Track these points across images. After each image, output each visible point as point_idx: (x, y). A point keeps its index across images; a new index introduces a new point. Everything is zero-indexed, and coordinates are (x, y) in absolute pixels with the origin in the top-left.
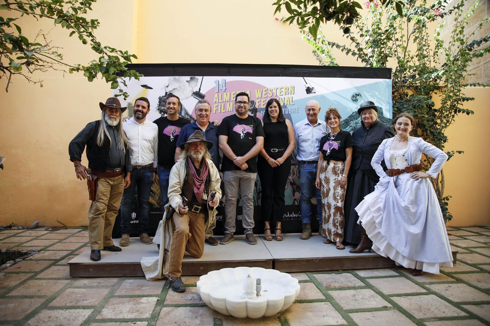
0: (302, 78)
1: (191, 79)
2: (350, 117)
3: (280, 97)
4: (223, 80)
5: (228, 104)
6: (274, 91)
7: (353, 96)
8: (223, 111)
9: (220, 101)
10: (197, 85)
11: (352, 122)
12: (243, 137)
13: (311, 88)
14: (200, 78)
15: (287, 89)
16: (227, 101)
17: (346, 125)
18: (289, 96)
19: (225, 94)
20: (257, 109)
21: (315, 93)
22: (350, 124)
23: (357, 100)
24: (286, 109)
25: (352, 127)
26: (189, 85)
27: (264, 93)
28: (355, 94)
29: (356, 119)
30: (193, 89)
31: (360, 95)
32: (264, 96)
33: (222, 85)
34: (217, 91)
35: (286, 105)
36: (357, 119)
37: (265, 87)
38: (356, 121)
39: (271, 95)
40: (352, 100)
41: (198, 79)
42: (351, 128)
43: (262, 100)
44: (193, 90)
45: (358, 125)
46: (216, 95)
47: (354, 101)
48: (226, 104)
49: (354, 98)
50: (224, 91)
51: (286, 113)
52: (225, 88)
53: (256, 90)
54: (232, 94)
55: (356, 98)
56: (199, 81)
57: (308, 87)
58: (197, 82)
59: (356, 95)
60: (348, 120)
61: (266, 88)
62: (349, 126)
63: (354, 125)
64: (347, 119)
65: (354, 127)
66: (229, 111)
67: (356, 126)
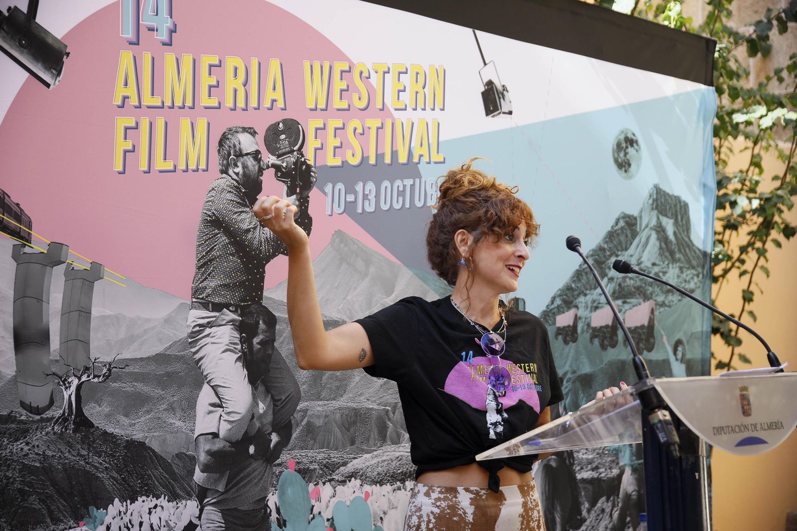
2: (610, 236)
3: (397, 114)
5: (185, 123)
6: (375, 80)
7: (619, 146)
8: (160, 164)
9: (148, 100)
13: (500, 88)
15: (421, 78)
16: (178, 102)
18: (429, 115)
19: (170, 59)
20: (309, 167)
21: (510, 113)
23: (630, 165)
24: (417, 181)
27: (339, 85)
28: (622, 137)
29: (624, 246)
31: (637, 143)
32: (336, 103)
34: (130, 35)
35: (416, 160)
37: (342, 57)
38: (626, 255)
39: (364, 103)
40: (616, 160)
43: (332, 124)
46: (126, 58)
47: (620, 165)
48: (178, 125)
49: (622, 155)
50: (165, 37)
51: (419, 204)
52: (169, 24)
53: (307, 65)
54: (204, 69)
55: (626, 154)
57: (490, 84)
59: (626, 139)
60: (604, 250)
66: (192, 166)
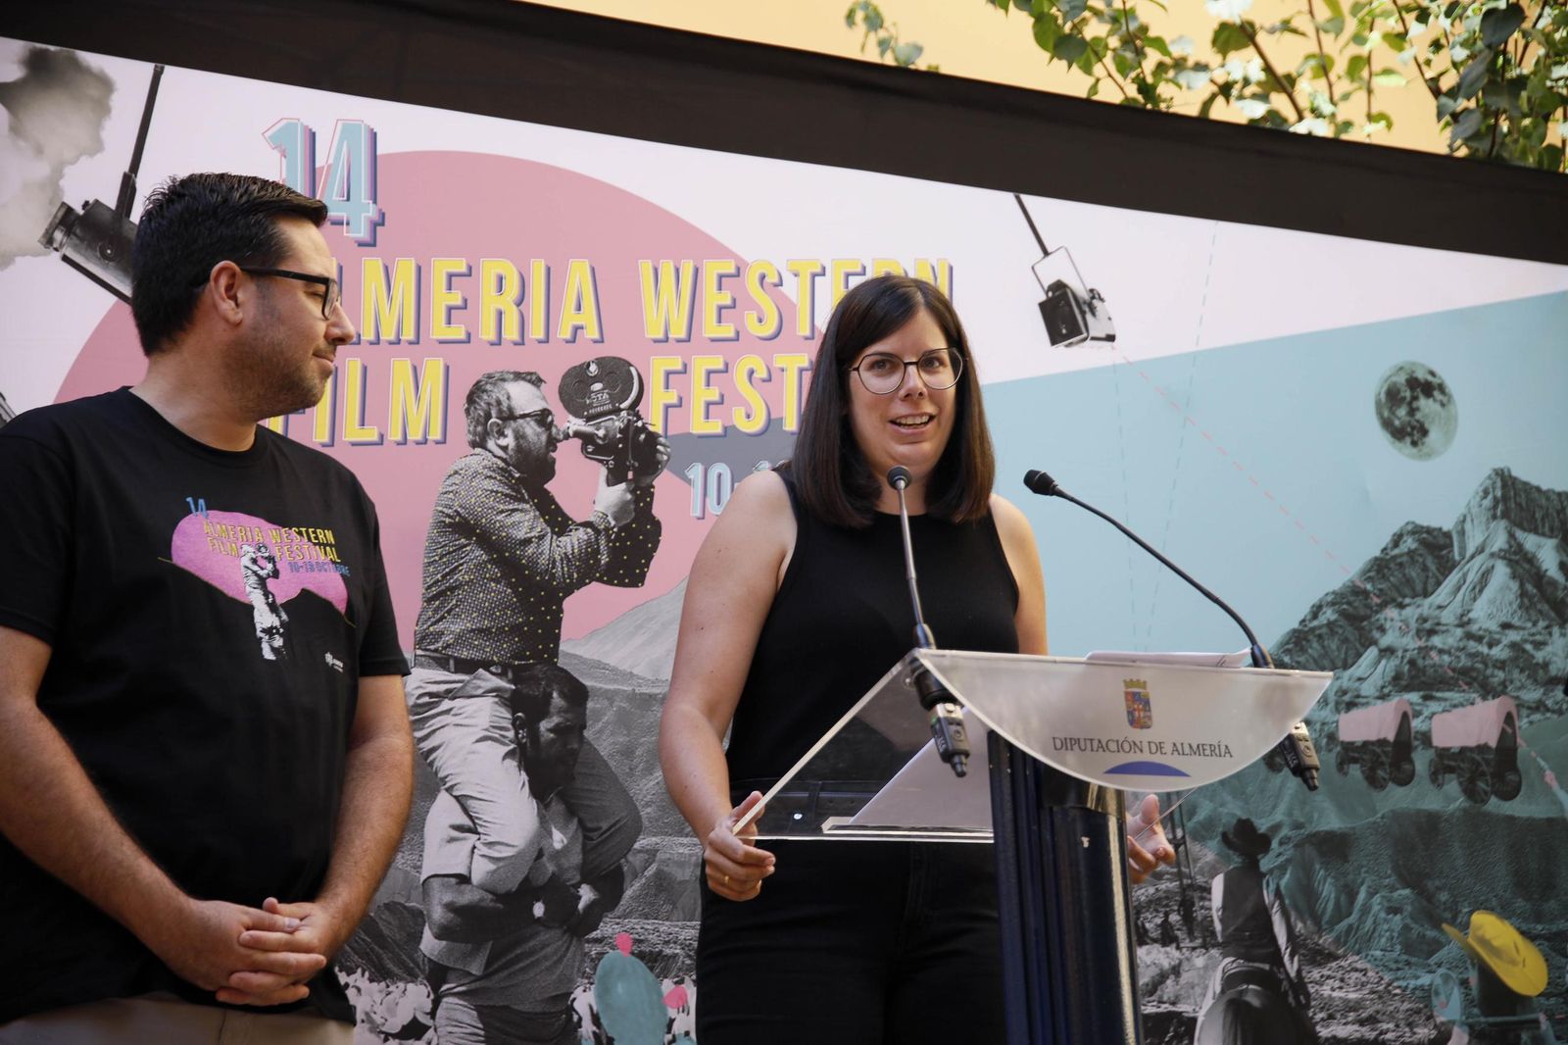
0: (1008, 197)
1: (37, 65)
2: (1380, 567)
4: (349, 129)
5: (401, 366)
6: (793, 289)
7: (1392, 396)
8: (353, 430)
10: (96, 147)
11: (1391, 612)
12: (278, 642)
13: (1083, 295)
14: (128, 75)
16: (388, 334)
17: (1350, 632)
19: (372, 267)
20: (652, 438)
21: (1111, 338)
22: (1382, 630)
23: (1424, 432)
25: (1394, 662)
26: (16, 130)
27: (713, 298)
28: (1402, 379)
29: (1419, 587)
30: (58, 173)
31: (1441, 388)
32: (710, 328)
33: (340, 173)
36: (1426, 594)
37: (721, 251)
38: (1426, 606)
39: (770, 328)
40: (1387, 424)
41: (106, 84)
42: (1388, 667)
43: (701, 364)
44: (54, 183)
45: (1436, 641)
47: (1398, 433)
48: (387, 370)
49: (1402, 412)
50: (363, 233)
52: (371, 212)
53: (646, 268)
54: (438, 281)
55: (1412, 411)
56: (116, 100)
57: (1059, 287)
58: (102, 109)
59: (1413, 383)
60: (1365, 593)
61: (724, 252)
62: (1372, 653)
63: (1412, 643)
64: (1355, 591)
65: (1412, 662)
66: (414, 434)
67: (1425, 651)
